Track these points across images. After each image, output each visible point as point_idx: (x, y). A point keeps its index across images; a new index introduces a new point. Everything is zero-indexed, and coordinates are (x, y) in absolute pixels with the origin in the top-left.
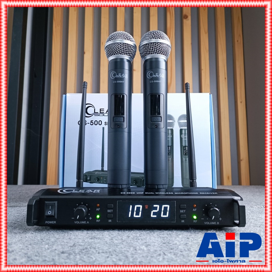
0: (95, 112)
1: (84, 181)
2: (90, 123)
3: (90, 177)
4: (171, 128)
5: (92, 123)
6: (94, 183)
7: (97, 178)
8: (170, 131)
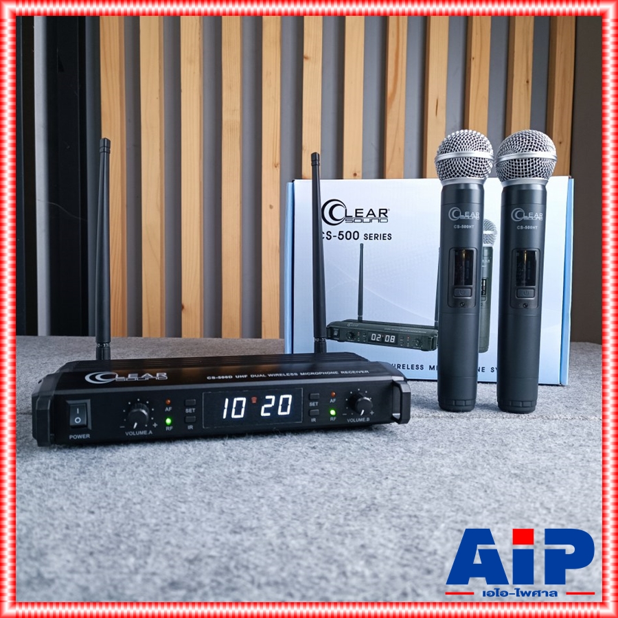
0: (346, 216)
1: (328, 338)
2: (338, 236)
3: (339, 331)
4: (489, 245)
5: (341, 237)
6: (345, 343)
7: (351, 333)
8: (486, 252)
